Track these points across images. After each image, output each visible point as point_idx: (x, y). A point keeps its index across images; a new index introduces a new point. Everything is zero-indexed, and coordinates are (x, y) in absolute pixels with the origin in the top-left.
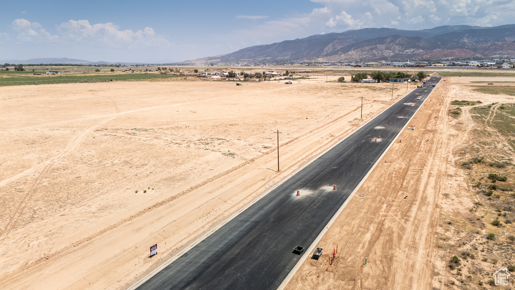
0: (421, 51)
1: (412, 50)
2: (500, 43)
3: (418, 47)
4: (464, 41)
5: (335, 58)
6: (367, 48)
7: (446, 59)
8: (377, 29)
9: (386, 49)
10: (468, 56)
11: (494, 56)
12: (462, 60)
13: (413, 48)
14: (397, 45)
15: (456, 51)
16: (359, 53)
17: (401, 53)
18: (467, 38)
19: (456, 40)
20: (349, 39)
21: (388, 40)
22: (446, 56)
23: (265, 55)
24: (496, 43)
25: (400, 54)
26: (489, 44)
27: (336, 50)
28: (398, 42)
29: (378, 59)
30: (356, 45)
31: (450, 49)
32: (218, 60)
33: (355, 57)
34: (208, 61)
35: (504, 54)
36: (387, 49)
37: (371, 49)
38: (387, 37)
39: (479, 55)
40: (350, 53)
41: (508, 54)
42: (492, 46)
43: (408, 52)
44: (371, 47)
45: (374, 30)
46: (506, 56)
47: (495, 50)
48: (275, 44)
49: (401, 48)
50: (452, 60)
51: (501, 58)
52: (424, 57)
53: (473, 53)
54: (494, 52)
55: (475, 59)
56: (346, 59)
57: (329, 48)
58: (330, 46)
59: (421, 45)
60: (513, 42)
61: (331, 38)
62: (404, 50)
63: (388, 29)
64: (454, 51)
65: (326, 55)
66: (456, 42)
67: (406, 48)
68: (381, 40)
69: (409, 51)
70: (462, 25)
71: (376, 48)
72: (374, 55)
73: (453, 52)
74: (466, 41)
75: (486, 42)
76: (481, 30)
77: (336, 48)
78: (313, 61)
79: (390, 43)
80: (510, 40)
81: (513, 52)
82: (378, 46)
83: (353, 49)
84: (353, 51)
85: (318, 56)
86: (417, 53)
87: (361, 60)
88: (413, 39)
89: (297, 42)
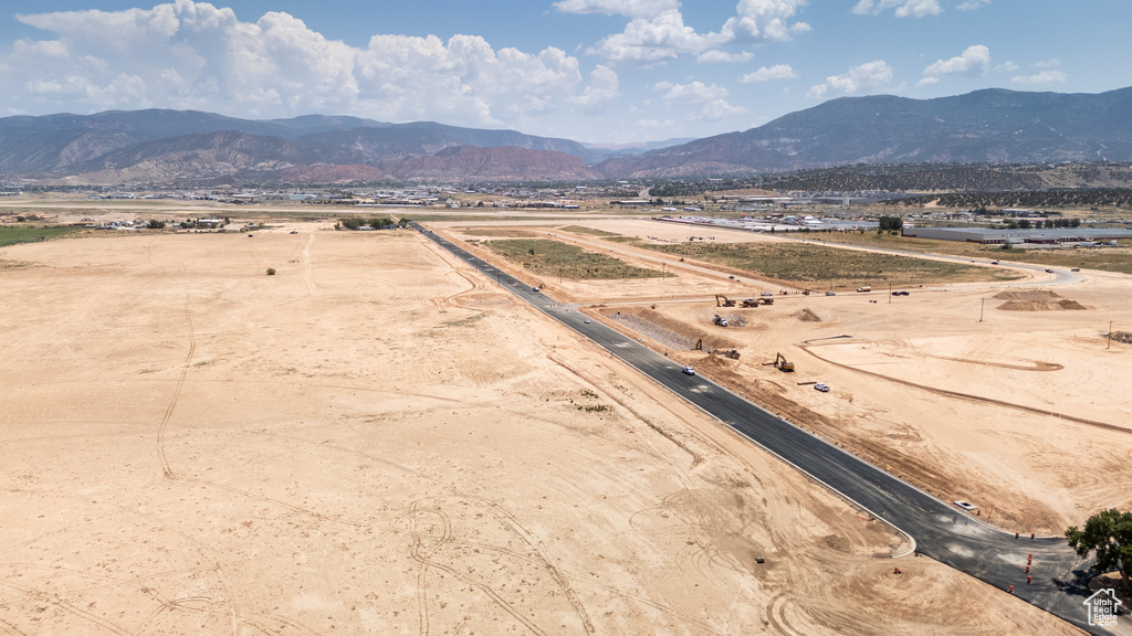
0: (289, 165)
1: (271, 163)
2: (417, 156)
3: (280, 158)
4: (357, 148)
5: (107, 178)
6: (176, 156)
8: (178, 112)
9: (217, 159)
10: (374, 178)
13: (273, 158)
14: (240, 151)
15: (353, 168)
16: (160, 166)
17: (251, 168)
18: (361, 143)
19: (343, 146)
20: (118, 131)
21: (218, 140)
22: (339, 178)
24: (411, 154)
25: (251, 171)
26: (401, 157)
27: (92, 157)
28: (238, 144)
29: (214, 181)
30: (144, 149)
31: (341, 164)
33: (155, 175)
36: (221, 158)
37: (187, 159)
38: (212, 135)
39: (390, 177)
40: (141, 165)
42: (406, 159)
43: (264, 166)
44: (184, 153)
45: (171, 114)
46: (431, 179)
49: (250, 159)
53: (380, 173)
56: (135, 179)
57: (72, 151)
58: (75, 145)
59: (285, 153)
60: (436, 155)
62: (256, 162)
63: (202, 113)
64: (349, 168)
65: (73, 169)
66: (346, 150)
67: (259, 160)
68: (201, 140)
69: (267, 165)
70: (345, 117)
71: (196, 156)
72: (197, 171)
74: (361, 148)
75: (395, 153)
77: (92, 152)
78: (53, 183)
79: (223, 146)
80: (431, 150)
81: (441, 173)
82: (198, 151)
83: (138, 156)
84: (147, 163)
85: (49, 170)
86: (281, 170)
87: (176, 183)
88: (265, 139)
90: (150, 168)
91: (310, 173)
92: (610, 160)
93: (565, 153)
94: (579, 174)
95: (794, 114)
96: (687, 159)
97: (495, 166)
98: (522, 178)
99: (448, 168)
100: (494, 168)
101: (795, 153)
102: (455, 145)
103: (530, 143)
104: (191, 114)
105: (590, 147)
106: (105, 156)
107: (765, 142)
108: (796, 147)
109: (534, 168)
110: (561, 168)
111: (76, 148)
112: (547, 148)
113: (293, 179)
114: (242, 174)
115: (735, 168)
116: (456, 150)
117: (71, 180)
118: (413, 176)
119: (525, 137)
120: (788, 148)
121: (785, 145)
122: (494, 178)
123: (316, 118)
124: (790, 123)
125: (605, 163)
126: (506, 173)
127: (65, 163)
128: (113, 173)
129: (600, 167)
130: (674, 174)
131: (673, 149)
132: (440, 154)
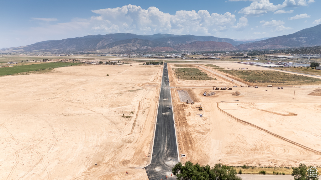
0: (150, 47)
1: (146, 47)
2: (184, 44)
3: (148, 45)
4: (168, 42)
5: (106, 51)
6: (122, 45)
7: (162, 52)
8: (125, 34)
10: (171, 51)
11: (182, 51)
13: (146, 46)
14: (138, 44)
15: (166, 48)
16: (119, 48)
18: (170, 41)
20: (110, 39)
21: (133, 41)
22: (162, 51)
23: (58, 47)
24: (182, 44)
25: (140, 49)
26: (179, 45)
27: (104, 45)
28: (138, 42)
30: (116, 43)
31: (163, 47)
32: (22, 50)
34: (15, 51)
36: (133, 46)
38: (132, 40)
40: (114, 47)
41: (187, 50)
44: (125, 44)
45: (123, 34)
46: (187, 51)
48: (63, 40)
49: (140, 46)
50: (165, 53)
53: (173, 49)
54: (182, 49)
55: (175, 52)
56: (112, 51)
57: (100, 44)
58: (100, 43)
59: (149, 44)
60: (189, 44)
63: (131, 34)
65: (99, 49)
66: (165, 43)
67: (143, 46)
68: (129, 41)
69: (144, 47)
70: (167, 34)
71: (127, 45)
72: (127, 49)
73: (164, 49)
74: (169, 42)
78: (94, 52)
79: (134, 42)
80: (188, 42)
81: (190, 49)
82: (128, 44)
83: (114, 45)
84: (115, 47)
85: (94, 49)
86: (148, 49)
87: (121, 52)
88: (145, 41)
89: (77, 39)
90: (116, 48)
91: (155, 49)
92: (241, 44)
93: (228, 43)
94: (231, 49)
95: (306, 29)
96: (267, 44)
97: (206, 47)
98: (213, 50)
99: (192, 48)
100: (205, 47)
101: (305, 42)
102: (195, 41)
103: (218, 40)
104: (128, 34)
105: (237, 41)
106: (106, 45)
107: (294, 38)
108: (306, 40)
109: (217, 47)
110: (226, 47)
111: (101, 43)
112: (223, 41)
113: (150, 51)
114: (138, 50)
115: (282, 47)
116: (195, 43)
117: (98, 51)
118: (182, 50)
119: (216, 38)
120: (303, 40)
121: (302, 39)
122: (205, 50)
123: (159, 34)
124: (304, 33)
125: (240, 45)
126: (208, 49)
127: (98, 47)
128: (107, 50)
129: (238, 47)
130: (261, 48)
131: (262, 41)
132: (190, 44)
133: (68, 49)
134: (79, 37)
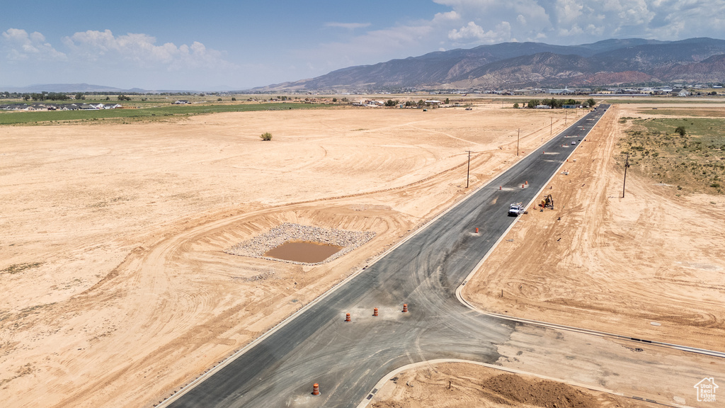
0: (580, 74)
1: (568, 73)
2: (684, 64)
3: (576, 69)
4: (637, 60)
5: (466, 84)
6: (508, 70)
7: (613, 84)
8: (519, 44)
9: (533, 71)
10: (643, 81)
11: (676, 81)
12: (633, 86)
13: (569, 69)
14: (547, 65)
15: (626, 75)
16: (497, 77)
17: (553, 77)
18: (641, 56)
19: (626, 59)
20: (482, 57)
21: (536, 59)
22: (612, 81)
23: (368, 80)
24: (680, 63)
25: (552, 79)
26: (670, 65)
27: (464, 73)
28: (548, 62)
29: (524, 85)
30: (493, 66)
31: (618, 72)
32: (303, 87)
33: (492, 82)
35: (690, 78)
37: (513, 72)
38: (533, 56)
39: (656, 80)
40: (485, 76)
41: (695, 78)
42: (673, 67)
43: (562, 75)
44: (513, 68)
45: (515, 45)
46: (692, 81)
47: (678, 72)
48: (380, 64)
49: (554, 71)
50: (621, 86)
51: (684, 83)
52: (585, 82)
53: (649, 77)
54: (676, 76)
55: (650, 85)
56: (480, 85)
57: (455, 70)
58: (457, 67)
59: (579, 66)
60: (701, 62)
61: (455, 57)
62: (558, 73)
63: (534, 43)
64: (624, 74)
65: (453, 80)
66: (626, 62)
67: (560, 71)
68: (526, 60)
69: (564, 74)
70: (635, 39)
71: (520, 69)
72: (518, 79)
73: (621, 76)
74: (640, 60)
75: (666, 62)
76: (659, 45)
77: (465, 70)
79: (538, 63)
80: (697, 58)
81: (702, 75)
82: (522, 67)
83: (487, 71)
84: (489, 75)
85: (439, 81)
87: (501, 87)
88: (568, 57)
89: (410, 62)
90: (490, 78)
91: (591, 79)
99: (710, 72)
104: (527, 44)
106: (470, 72)
111: (457, 68)
113: (578, 83)
114: (546, 80)
116: (721, 58)
118: (677, 78)
123: (612, 41)
127: (450, 77)
128: (469, 82)
132: (705, 61)
133: (385, 84)
134: (414, 56)
